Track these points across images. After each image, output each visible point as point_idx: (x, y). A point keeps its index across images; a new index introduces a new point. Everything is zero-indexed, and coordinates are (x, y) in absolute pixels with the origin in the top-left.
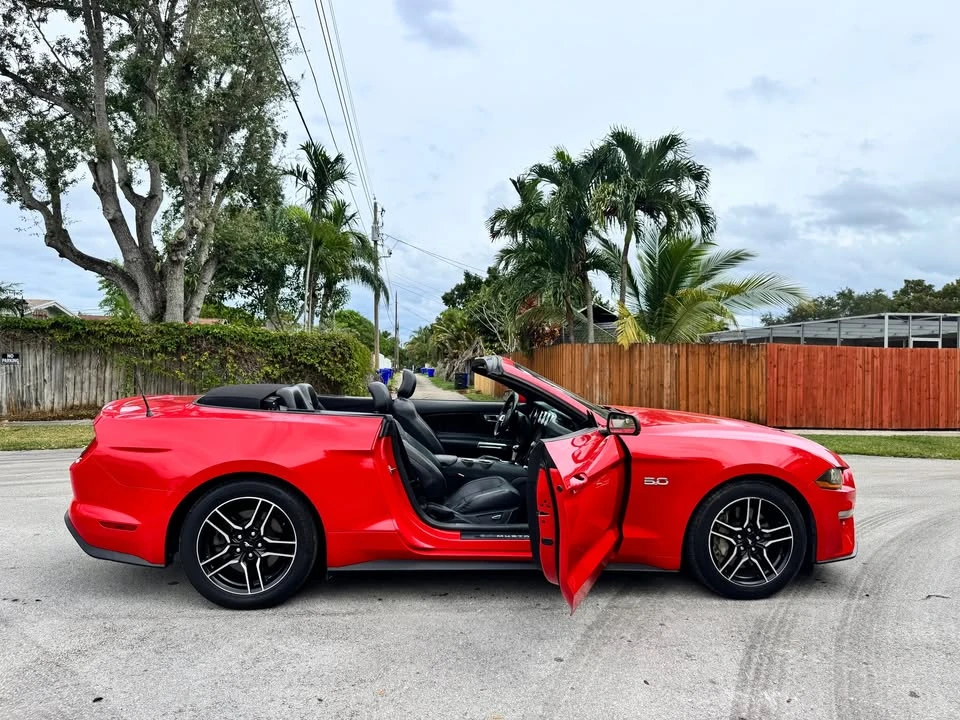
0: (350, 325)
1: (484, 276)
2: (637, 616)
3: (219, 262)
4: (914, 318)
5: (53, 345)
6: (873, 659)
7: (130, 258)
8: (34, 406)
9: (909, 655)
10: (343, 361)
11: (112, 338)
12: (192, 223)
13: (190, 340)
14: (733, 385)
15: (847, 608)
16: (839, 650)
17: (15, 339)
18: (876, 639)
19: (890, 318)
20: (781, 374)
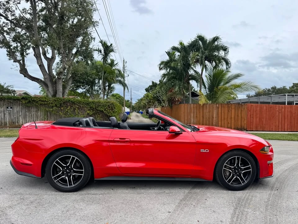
0: (117, 98)
1: (158, 83)
2: (198, 196)
3: (73, 78)
4: (296, 95)
5: (22, 104)
6: (278, 214)
7: (46, 77)
8: (17, 123)
9: (291, 212)
10: (112, 109)
11: (40, 102)
12: (64, 66)
13: (64, 103)
14: (236, 117)
15: (270, 194)
16: (267, 210)
17: (11, 102)
18: (280, 206)
19: (288, 95)
20: (252, 113)
